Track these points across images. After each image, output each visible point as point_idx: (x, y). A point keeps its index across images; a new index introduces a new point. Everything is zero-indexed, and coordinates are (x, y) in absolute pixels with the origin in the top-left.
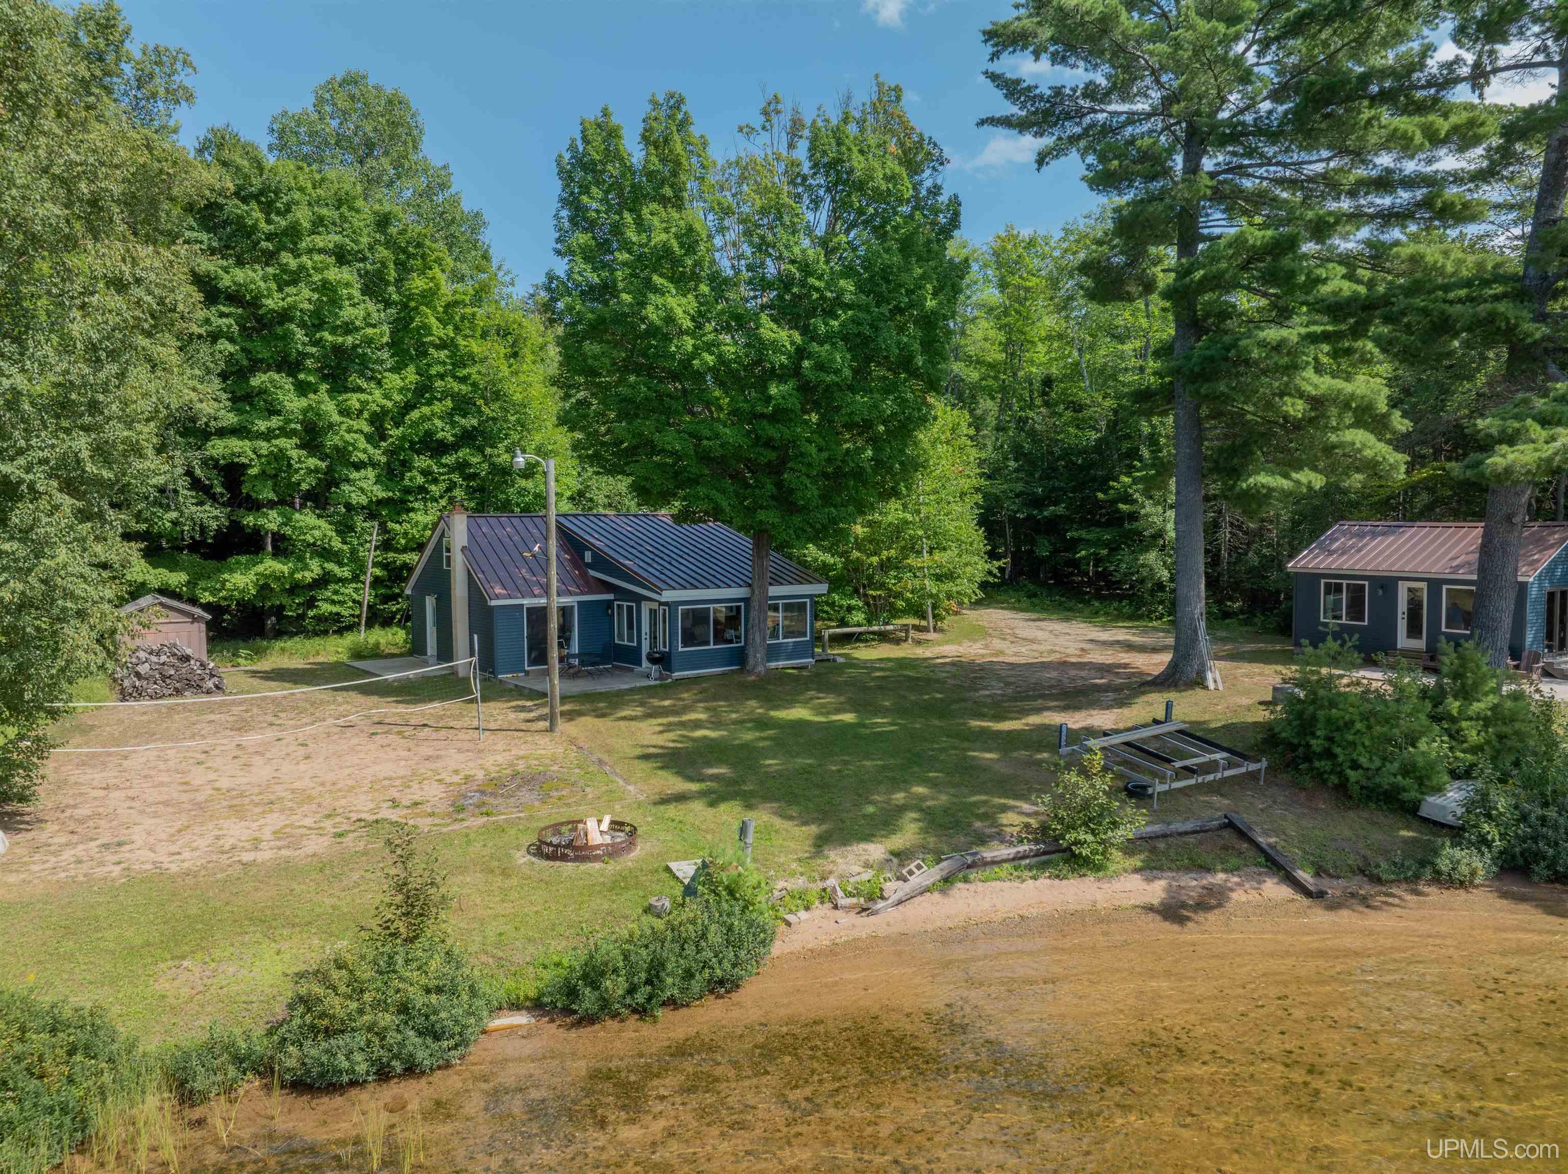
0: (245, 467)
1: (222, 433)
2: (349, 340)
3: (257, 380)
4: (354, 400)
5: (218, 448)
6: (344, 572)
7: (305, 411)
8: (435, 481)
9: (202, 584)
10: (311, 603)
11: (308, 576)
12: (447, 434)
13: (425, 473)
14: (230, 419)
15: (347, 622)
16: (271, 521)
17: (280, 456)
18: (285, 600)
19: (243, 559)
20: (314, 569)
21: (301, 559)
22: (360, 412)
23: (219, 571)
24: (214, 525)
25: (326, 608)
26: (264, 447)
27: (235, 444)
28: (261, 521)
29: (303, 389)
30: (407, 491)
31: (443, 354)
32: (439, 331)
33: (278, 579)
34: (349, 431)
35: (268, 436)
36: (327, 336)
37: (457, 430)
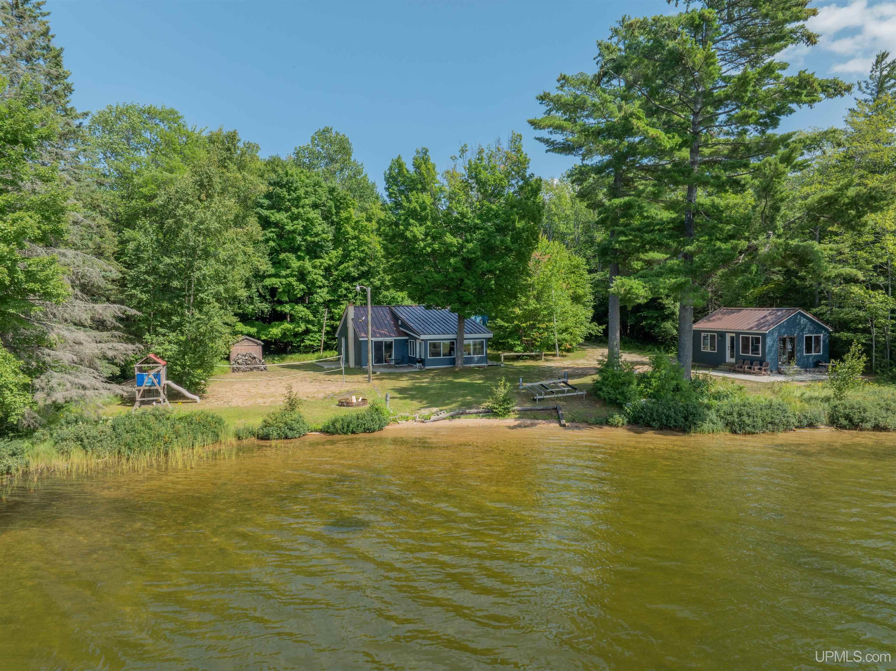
0: (277, 288)
1: (270, 276)
2: (316, 239)
3: (282, 256)
4: (317, 262)
5: (268, 282)
6: (315, 329)
7: (299, 267)
8: (351, 292)
9: (262, 332)
10: (302, 341)
11: (300, 330)
12: (355, 273)
13: (346, 289)
14: (272, 271)
15: (316, 348)
16: (287, 309)
17: (290, 284)
18: (292, 339)
19: (277, 323)
20: (302, 327)
21: (298, 323)
22: (320, 266)
23: (268, 327)
24: (266, 310)
25: (308, 342)
26: (284, 281)
27: (274, 280)
28: (283, 309)
29: (299, 258)
30: (340, 296)
31: (354, 241)
32: (352, 233)
33: (289, 331)
34: (316, 274)
35: (286, 277)
36: (308, 238)
37: (359, 272)
